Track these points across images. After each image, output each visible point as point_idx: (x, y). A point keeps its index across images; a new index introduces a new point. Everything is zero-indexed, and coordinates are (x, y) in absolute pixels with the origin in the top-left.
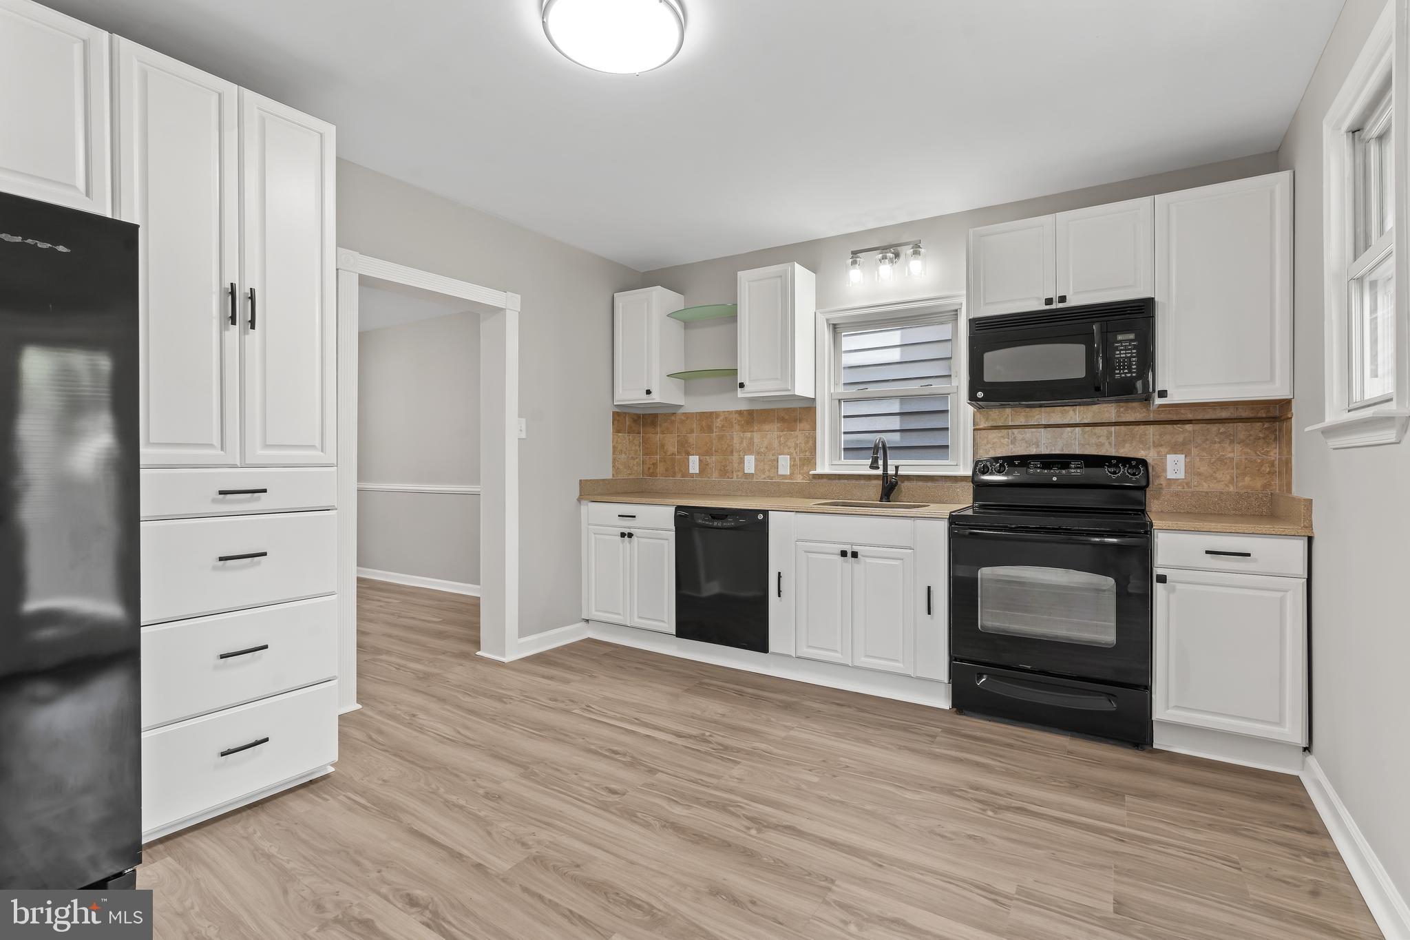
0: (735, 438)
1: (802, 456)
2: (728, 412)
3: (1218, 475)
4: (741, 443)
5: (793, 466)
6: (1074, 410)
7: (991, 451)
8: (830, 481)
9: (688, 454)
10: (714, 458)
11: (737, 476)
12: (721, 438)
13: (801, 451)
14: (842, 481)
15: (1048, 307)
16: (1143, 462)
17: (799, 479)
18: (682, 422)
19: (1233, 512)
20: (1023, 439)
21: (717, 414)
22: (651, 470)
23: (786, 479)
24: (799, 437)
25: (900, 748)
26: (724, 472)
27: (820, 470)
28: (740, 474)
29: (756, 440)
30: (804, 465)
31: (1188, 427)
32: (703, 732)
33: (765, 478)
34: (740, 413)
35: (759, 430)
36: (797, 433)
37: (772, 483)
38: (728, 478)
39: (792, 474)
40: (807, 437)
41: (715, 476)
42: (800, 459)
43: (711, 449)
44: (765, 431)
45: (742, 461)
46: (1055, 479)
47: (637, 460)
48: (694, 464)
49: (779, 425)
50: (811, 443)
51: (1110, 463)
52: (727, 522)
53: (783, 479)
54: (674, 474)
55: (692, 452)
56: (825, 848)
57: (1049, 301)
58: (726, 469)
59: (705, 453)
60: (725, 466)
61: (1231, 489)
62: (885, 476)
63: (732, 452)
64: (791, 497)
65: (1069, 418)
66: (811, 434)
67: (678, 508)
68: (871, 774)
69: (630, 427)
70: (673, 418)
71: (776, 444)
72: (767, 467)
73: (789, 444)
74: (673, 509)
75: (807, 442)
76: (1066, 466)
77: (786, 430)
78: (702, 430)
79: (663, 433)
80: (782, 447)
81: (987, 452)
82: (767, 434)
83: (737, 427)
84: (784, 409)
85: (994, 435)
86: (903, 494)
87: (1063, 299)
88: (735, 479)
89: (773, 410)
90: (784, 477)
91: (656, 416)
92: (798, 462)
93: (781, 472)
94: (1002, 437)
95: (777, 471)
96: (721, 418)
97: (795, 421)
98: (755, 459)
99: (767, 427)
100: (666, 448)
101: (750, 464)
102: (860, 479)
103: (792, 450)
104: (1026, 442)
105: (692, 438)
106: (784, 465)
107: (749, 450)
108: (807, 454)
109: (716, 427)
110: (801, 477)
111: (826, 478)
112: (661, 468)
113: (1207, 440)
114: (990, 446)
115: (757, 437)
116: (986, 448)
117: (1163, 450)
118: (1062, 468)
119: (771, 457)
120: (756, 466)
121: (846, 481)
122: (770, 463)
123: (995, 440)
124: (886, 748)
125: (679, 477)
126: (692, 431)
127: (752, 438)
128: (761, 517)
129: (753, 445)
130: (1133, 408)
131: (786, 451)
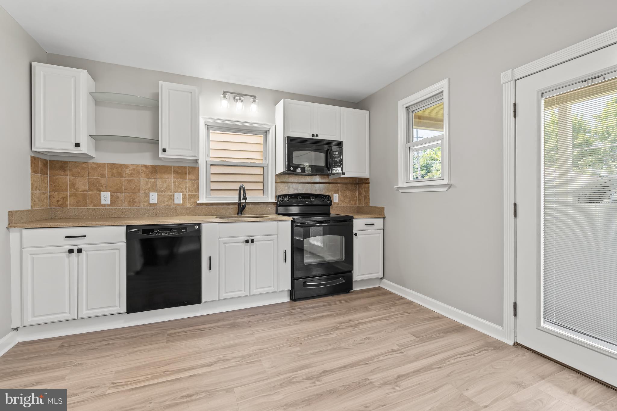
0: (141, 182)
1: (190, 193)
2: (136, 165)
3: (345, 201)
4: (147, 184)
5: (184, 199)
6: (309, 177)
7: (281, 192)
8: (208, 207)
9: (100, 191)
10: (124, 194)
11: (144, 205)
12: (129, 181)
13: (189, 190)
14: (214, 206)
15: (312, 138)
16: (329, 196)
17: (188, 206)
18: (93, 169)
19: (349, 212)
20: (292, 187)
21: (127, 166)
22: (60, 203)
23: (180, 206)
24: (188, 182)
25: (301, 321)
26: (132, 202)
27: (201, 201)
28: (146, 204)
29: (158, 183)
30: (191, 198)
31: (339, 185)
32: (218, 357)
33: (165, 206)
34: (146, 166)
35: (161, 178)
36: (187, 180)
37: (171, 209)
38: (136, 206)
39: (183, 203)
40: (193, 183)
41: (125, 205)
42: (189, 195)
43: (121, 188)
44: (165, 178)
45: (147, 196)
46: (307, 203)
47: (46, 195)
48: (106, 198)
49: (175, 175)
50: (195, 186)
51: (321, 196)
52: (173, 232)
53: (178, 206)
54: (86, 205)
55: (103, 190)
56: (345, 370)
57: (313, 136)
58: (134, 200)
59: (115, 192)
60: (133, 199)
61: (348, 205)
62: (240, 203)
63: (139, 190)
64: (184, 216)
65: (307, 180)
66: (196, 181)
67: (128, 227)
68: (309, 336)
69: (42, 169)
70: (84, 165)
71: (172, 186)
72: (166, 199)
73: (181, 186)
74: (124, 228)
75: (193, 186)
76: (309, 198)
77: (179, 178)
78: (113, 175)
79: (73, 175)
80: (177, 188)
81: (280, 192)
82: (166, 180)
83: (143, 175)
84: (178, 167)
85: (282, 185)
86: (246, 211)
87: (317, 136)
88: (142, 206)
89: (171, 167)
90: (178, 205)
91: (66, 163)
92: (187, 196)
93: (176, 202)
94: (285, 186)
95: (174, 202)
96: (130, 168)
97: (186, 174)
98: (157, 194)
99: (166, 176)
100: (76, 186)
101: (153, 198)
102: (224, 205)
103: (183, 190)
104: (294, 189)
105: (103, 181)
106: (178, 198)
107: (153, 189)
108: (193, 192)
109: (126, 174)
110: (190, 205)
111: (205, 205)
112: (71, 201)
113: (343, 189)
114: (281, 190)
115: (159, 182)
116: (279, 190)
117: (333, 192)
118: (308, 199)
119: (169, 193)
120: (158, 199)
121: (216, 206)
122: (168, 197)
123: (283, 187)
124: (297, 324)
125: (91, 207)
126: (103, 176)
127: (155, 182)
128: (196, 227)
129: (156, 186)
130: (325, 178)
131: (179, 190)
